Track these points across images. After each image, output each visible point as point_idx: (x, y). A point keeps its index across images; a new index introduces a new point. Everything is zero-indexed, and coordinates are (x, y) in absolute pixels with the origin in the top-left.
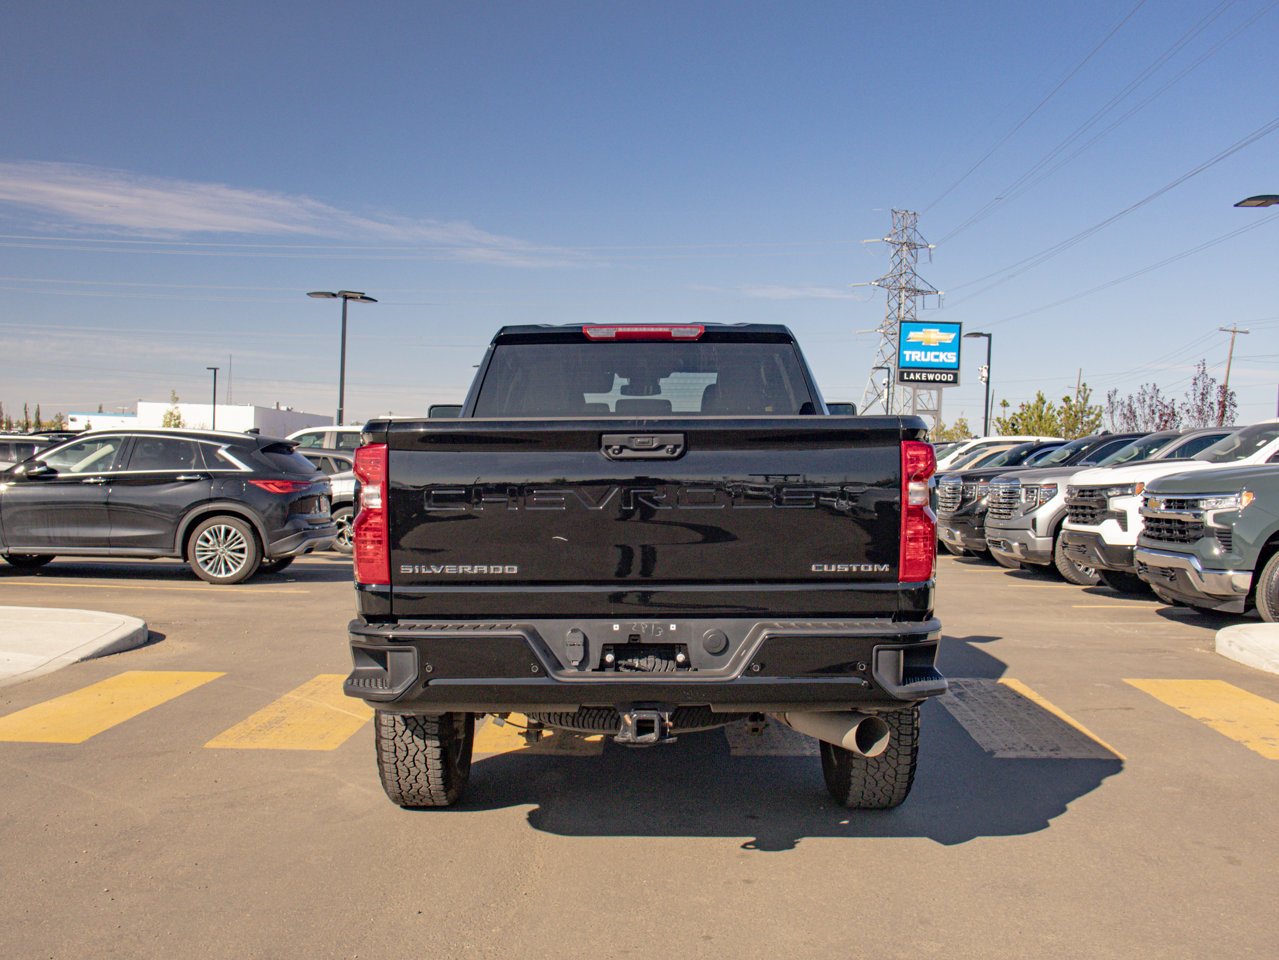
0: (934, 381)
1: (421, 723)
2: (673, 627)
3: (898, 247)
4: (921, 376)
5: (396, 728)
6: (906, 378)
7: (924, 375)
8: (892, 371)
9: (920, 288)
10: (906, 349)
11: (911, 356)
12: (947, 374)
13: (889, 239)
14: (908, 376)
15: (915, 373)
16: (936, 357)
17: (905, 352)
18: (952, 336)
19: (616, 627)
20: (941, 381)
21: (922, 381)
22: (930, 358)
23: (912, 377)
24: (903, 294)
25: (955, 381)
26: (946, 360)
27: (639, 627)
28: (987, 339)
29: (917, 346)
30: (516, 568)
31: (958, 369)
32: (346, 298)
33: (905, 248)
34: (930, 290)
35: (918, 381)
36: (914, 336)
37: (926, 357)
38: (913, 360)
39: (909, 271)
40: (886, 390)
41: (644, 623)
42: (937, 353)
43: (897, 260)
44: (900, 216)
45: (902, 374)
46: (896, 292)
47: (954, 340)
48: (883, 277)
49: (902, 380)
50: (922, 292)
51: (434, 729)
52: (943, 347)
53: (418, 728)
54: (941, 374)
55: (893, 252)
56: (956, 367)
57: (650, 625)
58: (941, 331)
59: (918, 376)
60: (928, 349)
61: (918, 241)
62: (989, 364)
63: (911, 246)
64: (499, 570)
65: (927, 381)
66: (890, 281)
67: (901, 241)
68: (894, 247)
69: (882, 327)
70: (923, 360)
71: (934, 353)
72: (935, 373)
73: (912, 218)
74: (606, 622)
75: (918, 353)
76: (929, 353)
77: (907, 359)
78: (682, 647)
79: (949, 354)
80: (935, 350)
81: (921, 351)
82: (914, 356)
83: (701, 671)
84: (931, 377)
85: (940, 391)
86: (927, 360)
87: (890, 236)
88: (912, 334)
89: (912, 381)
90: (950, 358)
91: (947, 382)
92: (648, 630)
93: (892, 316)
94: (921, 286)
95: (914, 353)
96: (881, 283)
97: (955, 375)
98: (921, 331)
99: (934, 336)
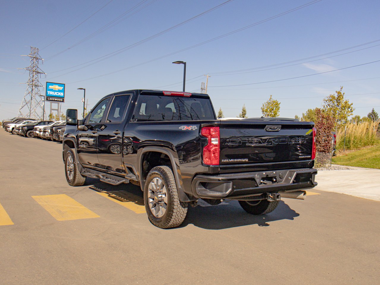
0: (57, 101)
1: (184, 204)
2: (274, 173)
3: (33, 58)
4: (53, 99)
5: (178, 206)
6: (48, 99)
7: (54, 99)
8: (45, 97)
9: (39, 72)
10: (48, 91)
11: (50, 93)
12: (61, 99)
13: (30, 56)
14: (49, 99)
15: (51, 98)
16: (58, 94)
17: (48, 92)
18: (62, 88)
19: (264, 173)
20: (59, 101)
21: (53, 100)
22: (56, 94)
23: (50, 99)
24: (34, 73)
25: (63, 101)
26: (60, 95)
28: (84, 90)
29: (52, 90)
30: (247, 159)
31: (64, 98)
33: (35, 59)
34: (43, 72)
35: (52, 100)
36: (51, 87)
37: (54, 93)
38: (50, 94)
39: (36, 66)
40: (43, 103)
41: (269, 172)
42: (58, 93)
43: (32, 62)
44: (33, 49)
45: (47, 98)
46: (32, 72)
47: (62, 89)
48: (28, 67)
49: (47, 100)
50: (40, 73)
51: (187, 205)
52: (59, 91)
53: (184, 205)
54: (59, 99)
55: (31, 60)
56: (63, 97)
57: (270, 172)
58: (59, 86)
59: (52, 99)
60: (55, 91)
61: (39, 57)
62: (84, 97)
63: (37, 59)
64: (244, 160)
65: (55, 101)
66: (30, 69)
67: (34, 57)
68: (31, 58)
69: (28, 82)
70: (54, 94)
71: (57, 93)
72: (57, 98)
73: (37, 50)
74: (262, 172)
75: (52, 92)
76: (55, 92)
77: (49, 94)
78: (275, 177)
79: (61, 93)
80: (57, 92)
81: (53, 92)
82: (51, 93)
83: (279, 183)
84: (56, 99)
85: (58, 104)
86: (55, 94)
87: (30, 55)
88: (50, 86)
89: (50, 100)
90: (61, 94)
91: (61, 101)
93: (31, 79)
94: (39, 71)
95: (51, 92)
96: (28, 69)
97: (63, 99)
98: (53, 86)
99: (57, 87)
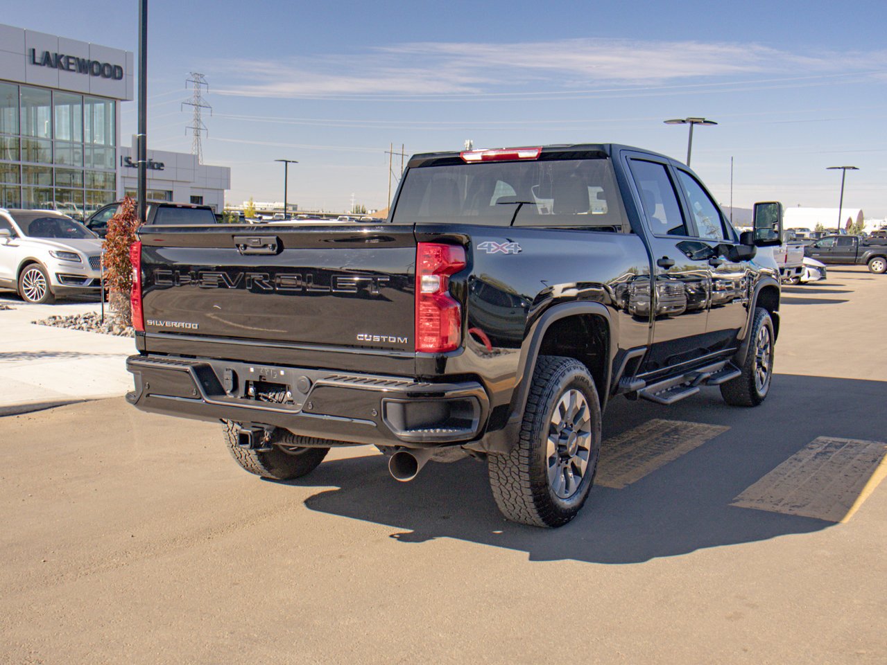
2: (282, 373)
19: (252, 370)
27: (264, 371)
30: (197, 325)
32: (692, 123)
41: (266, 368)
57: (270, 370)
64: (189, 326)
74: (247, 365)
78: (289, 387)
92: (269, 373)
